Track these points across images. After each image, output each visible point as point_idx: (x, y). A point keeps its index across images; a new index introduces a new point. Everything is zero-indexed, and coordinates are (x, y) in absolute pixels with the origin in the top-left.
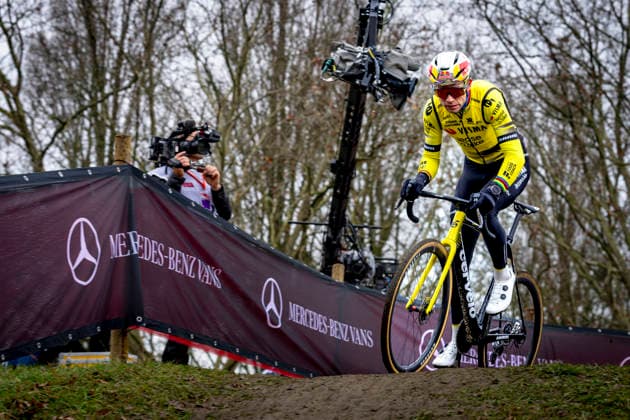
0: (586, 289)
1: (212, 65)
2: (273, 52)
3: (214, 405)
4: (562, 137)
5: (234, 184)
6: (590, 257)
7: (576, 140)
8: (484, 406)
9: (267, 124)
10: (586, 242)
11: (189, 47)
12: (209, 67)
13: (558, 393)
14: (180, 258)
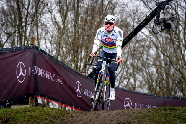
0: (175, 87)
1: (56, 16)
2: (75, 12)
3: (62, 119)
4: (167, 38)
5: (63, 54)
6: (176, 77)
7: (171, 39)
8: (146, 119)
9: (73, 35)
10: (174, 72)
11: (49, 11)
12: (55, 17)
13: (169, 115)
14: (50, 75)
